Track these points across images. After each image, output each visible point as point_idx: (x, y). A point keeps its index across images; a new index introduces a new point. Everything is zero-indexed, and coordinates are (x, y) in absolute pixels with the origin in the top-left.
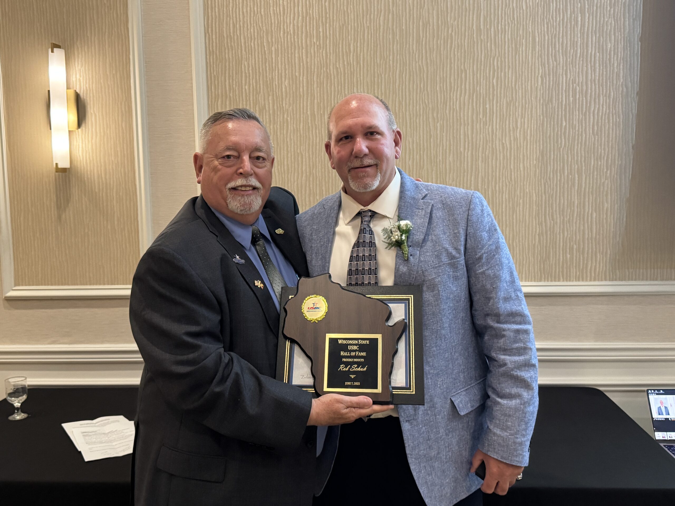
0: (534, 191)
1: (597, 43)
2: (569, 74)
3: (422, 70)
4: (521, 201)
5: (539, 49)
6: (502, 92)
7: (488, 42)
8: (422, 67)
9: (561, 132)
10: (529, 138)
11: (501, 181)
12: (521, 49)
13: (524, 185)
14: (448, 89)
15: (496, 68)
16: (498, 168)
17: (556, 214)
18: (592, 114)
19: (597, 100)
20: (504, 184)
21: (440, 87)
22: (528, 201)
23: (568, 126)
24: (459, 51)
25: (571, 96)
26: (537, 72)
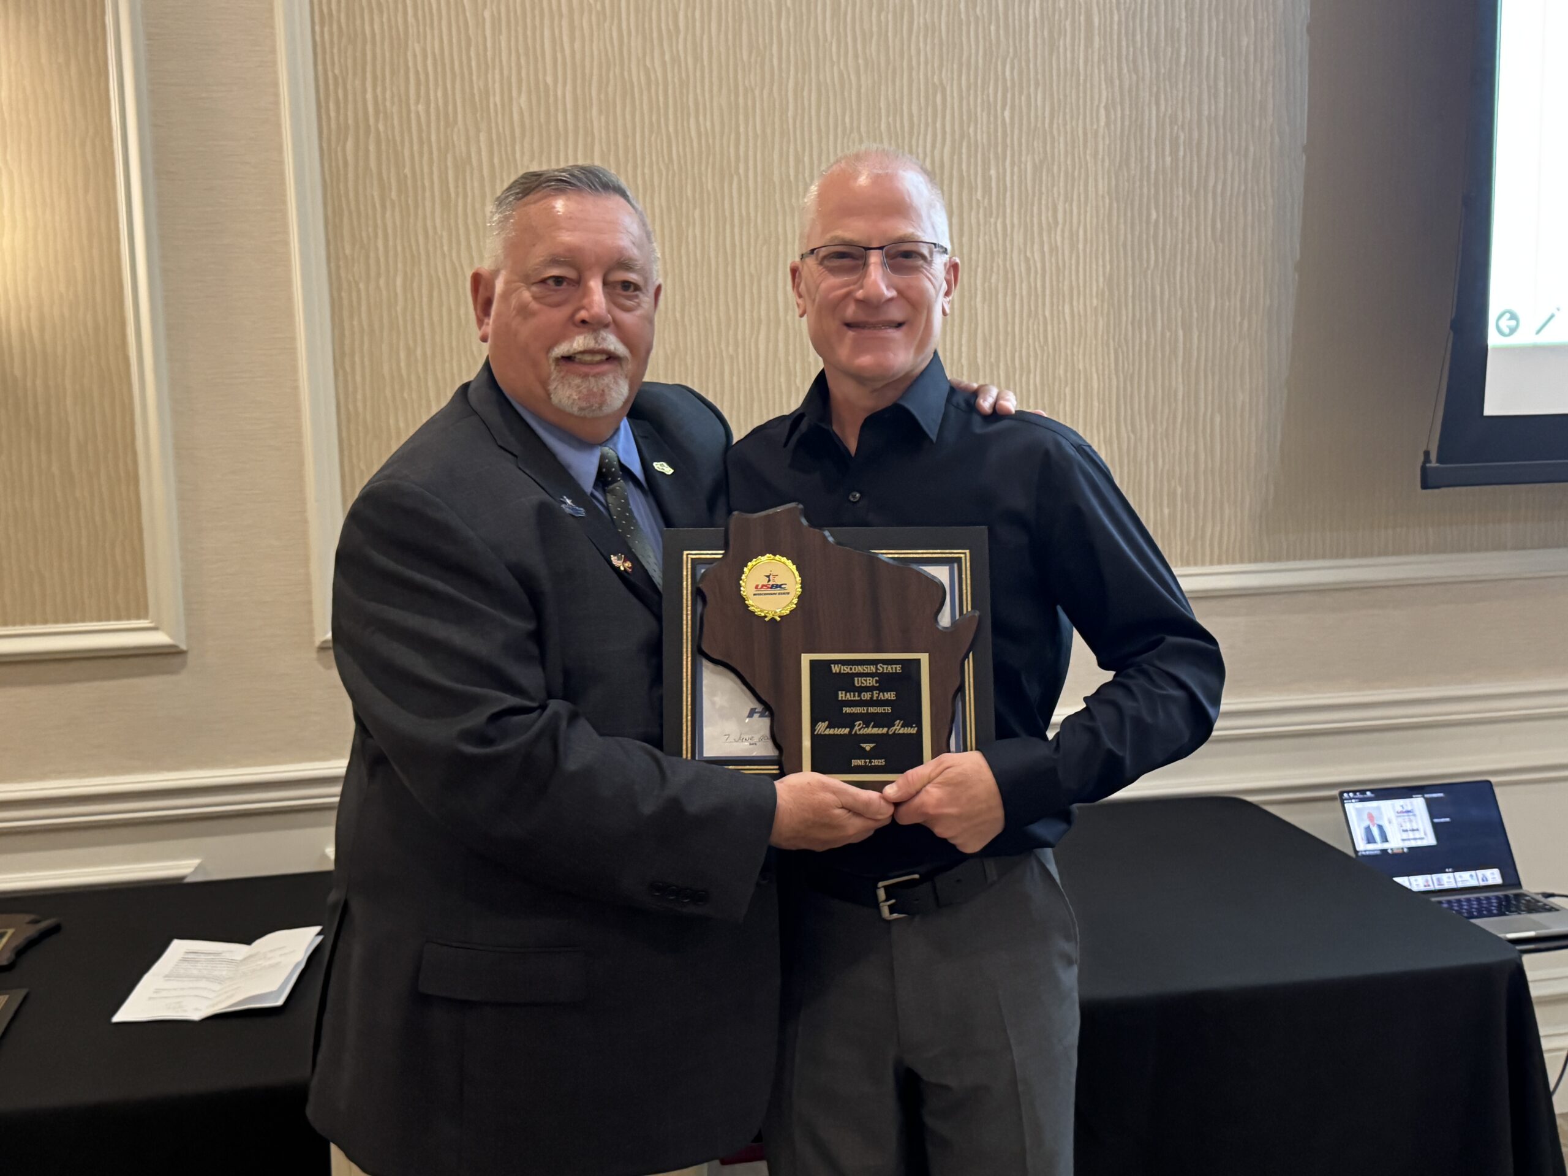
0: (1094, 369)
1: (1221, 35)
2: (1162, 102)
3: (847, 82)
4: (1068, 390)
5: (1100, 44)
6: (1023, 140)
7: (990, 23)
8: (845, 76)
9: (1148, 234)
10: (1081, 246)
11: (1024, 345)
12: (1061, 43)
13: (1073, 354)
14: (906, 129)
15: (1009, 84)
16: (1017, 315)
17: (1141, 421)
18: (1210, 195)
19: (1221, 163)
20: (1032, 353)
21: (888, 124)
22: (1082, 391)
23: (1161, 221)
24: (929, 40)
25: (1167, 152)
26: (1096, 96)
